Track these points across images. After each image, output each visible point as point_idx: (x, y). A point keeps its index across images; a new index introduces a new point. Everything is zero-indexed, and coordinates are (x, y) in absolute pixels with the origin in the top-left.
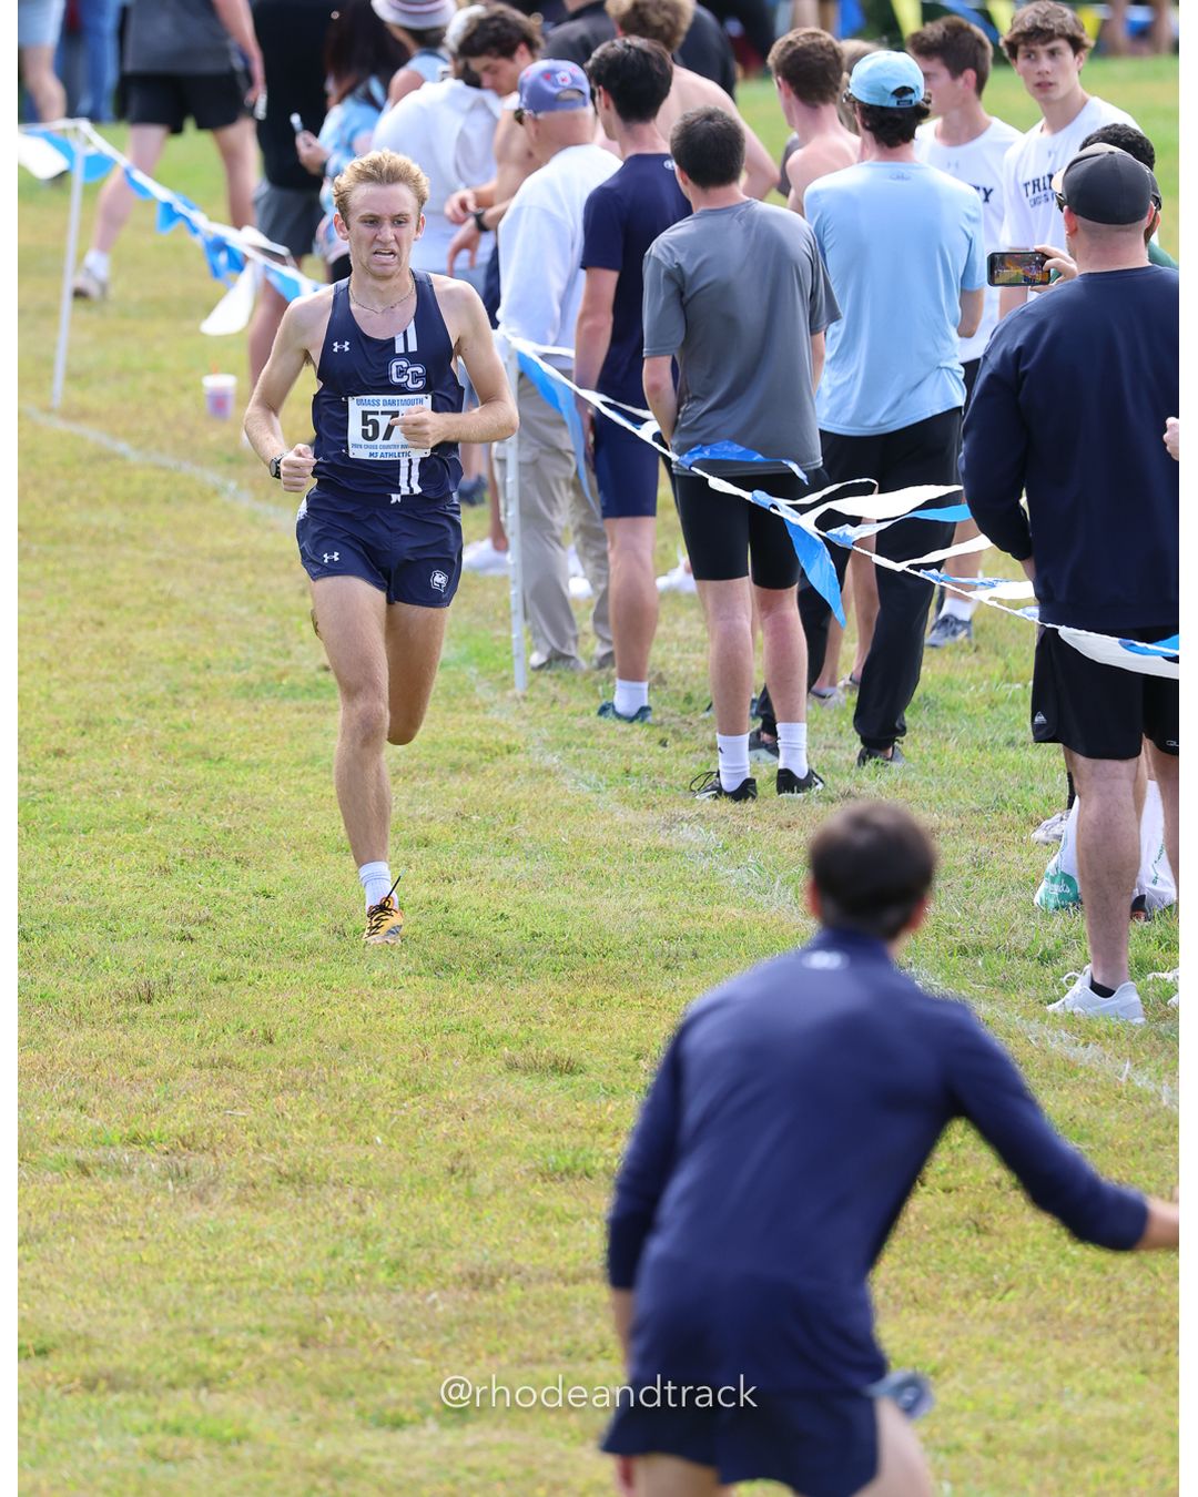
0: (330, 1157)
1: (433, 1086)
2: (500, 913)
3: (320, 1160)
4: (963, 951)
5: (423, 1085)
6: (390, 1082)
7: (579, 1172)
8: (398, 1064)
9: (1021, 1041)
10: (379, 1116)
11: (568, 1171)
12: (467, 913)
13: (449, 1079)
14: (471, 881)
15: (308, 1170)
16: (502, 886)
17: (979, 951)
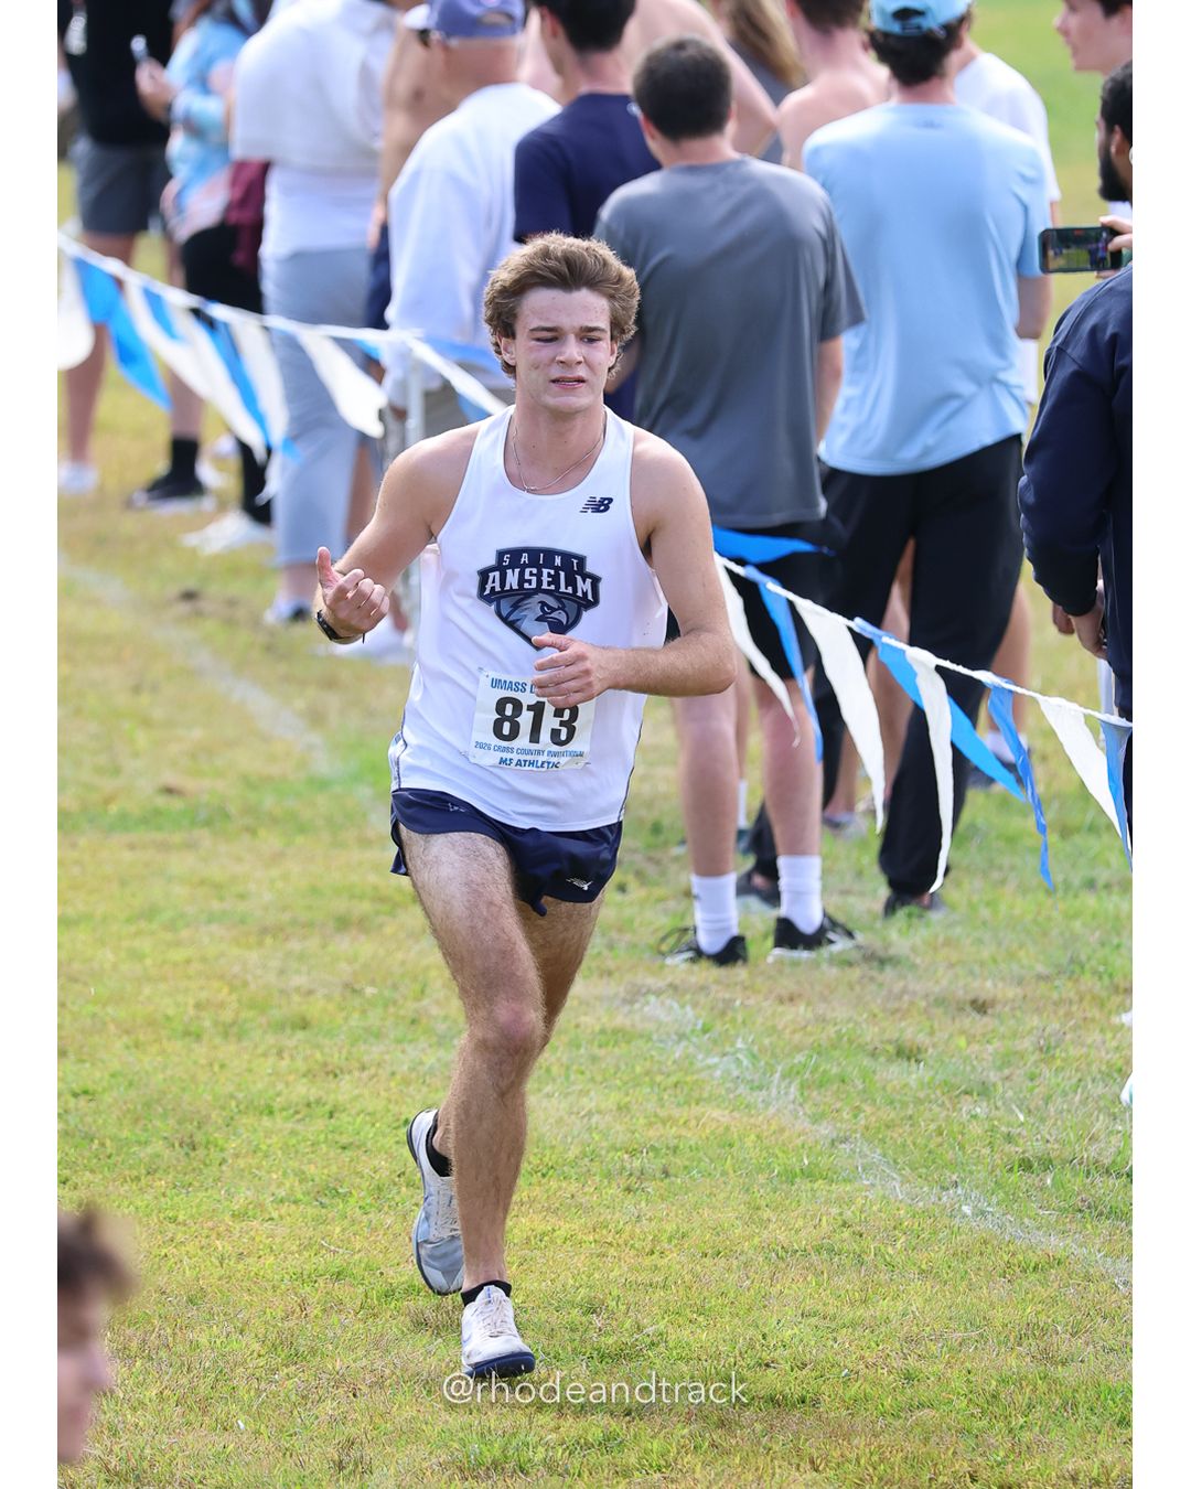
0: (176, 1447)
1: (313, 1352)
2: (403, 1118)
3: (161, 1451)
4: (1026, 1165)
5: (302, 1349)
6: (256, 1346)
7: (509, 1466)
8: (266, 1322)
9: (1104, 1286)
10: (241, 1392)
11: (495, 1464)
12: (359, 1120)
13: (335, 1341)
14: (365, 1075)
15: (145, 1464)
16: (406, 1082)
17: (1047, 1164)
